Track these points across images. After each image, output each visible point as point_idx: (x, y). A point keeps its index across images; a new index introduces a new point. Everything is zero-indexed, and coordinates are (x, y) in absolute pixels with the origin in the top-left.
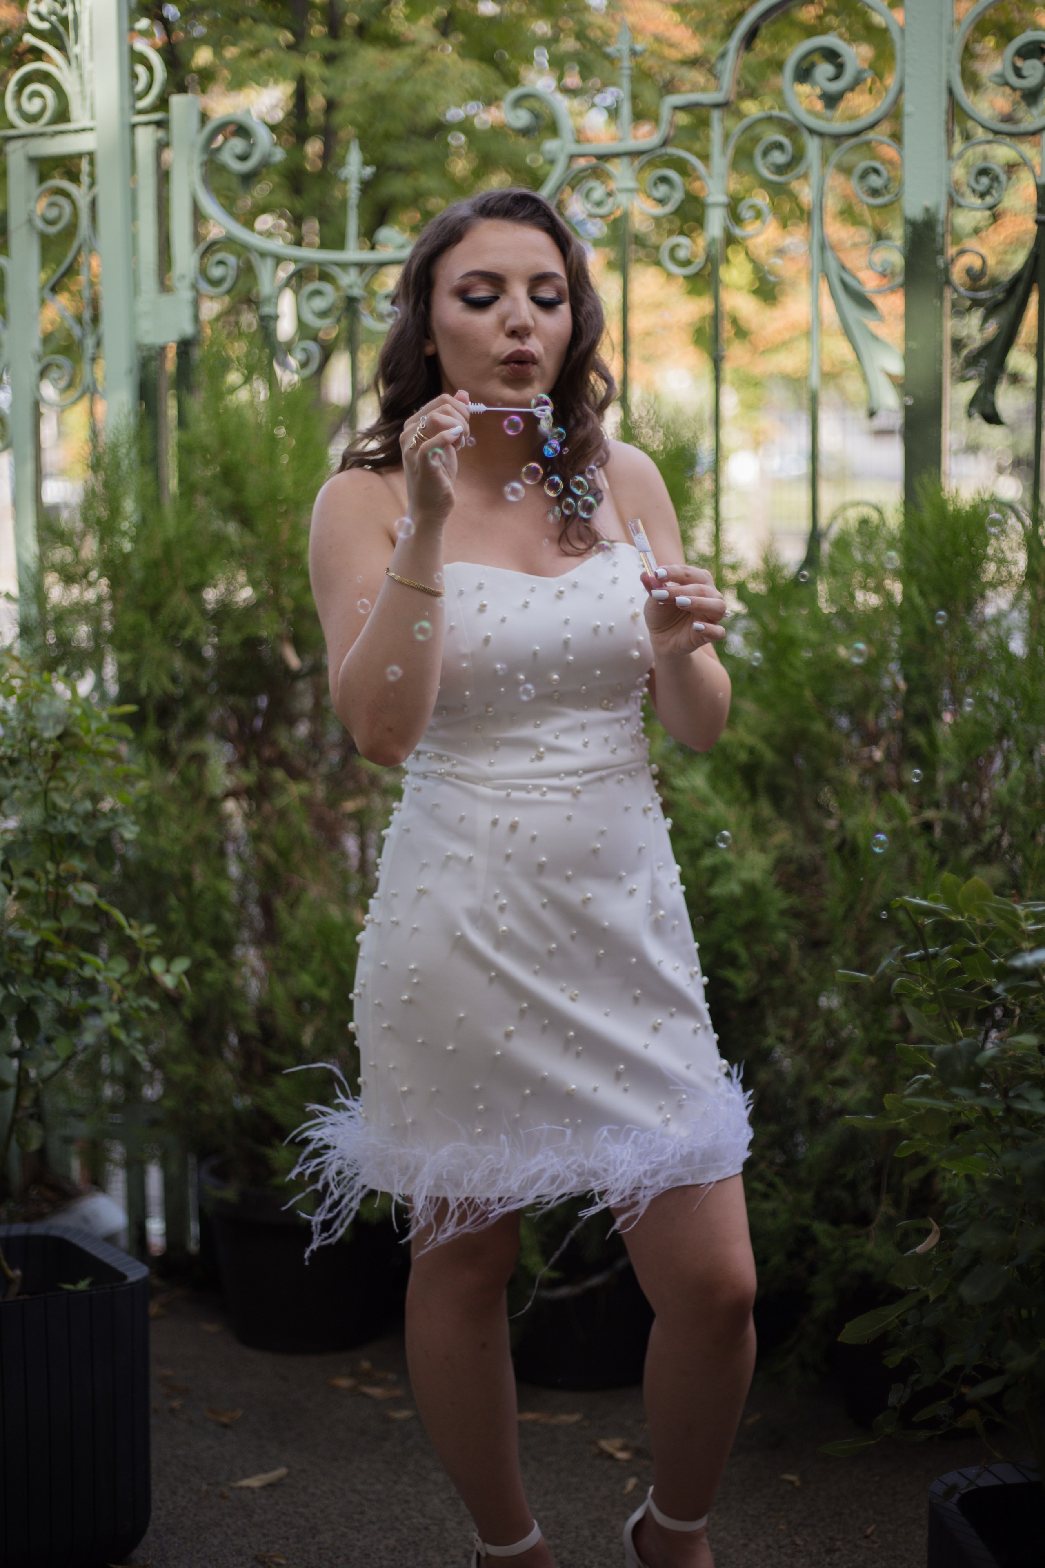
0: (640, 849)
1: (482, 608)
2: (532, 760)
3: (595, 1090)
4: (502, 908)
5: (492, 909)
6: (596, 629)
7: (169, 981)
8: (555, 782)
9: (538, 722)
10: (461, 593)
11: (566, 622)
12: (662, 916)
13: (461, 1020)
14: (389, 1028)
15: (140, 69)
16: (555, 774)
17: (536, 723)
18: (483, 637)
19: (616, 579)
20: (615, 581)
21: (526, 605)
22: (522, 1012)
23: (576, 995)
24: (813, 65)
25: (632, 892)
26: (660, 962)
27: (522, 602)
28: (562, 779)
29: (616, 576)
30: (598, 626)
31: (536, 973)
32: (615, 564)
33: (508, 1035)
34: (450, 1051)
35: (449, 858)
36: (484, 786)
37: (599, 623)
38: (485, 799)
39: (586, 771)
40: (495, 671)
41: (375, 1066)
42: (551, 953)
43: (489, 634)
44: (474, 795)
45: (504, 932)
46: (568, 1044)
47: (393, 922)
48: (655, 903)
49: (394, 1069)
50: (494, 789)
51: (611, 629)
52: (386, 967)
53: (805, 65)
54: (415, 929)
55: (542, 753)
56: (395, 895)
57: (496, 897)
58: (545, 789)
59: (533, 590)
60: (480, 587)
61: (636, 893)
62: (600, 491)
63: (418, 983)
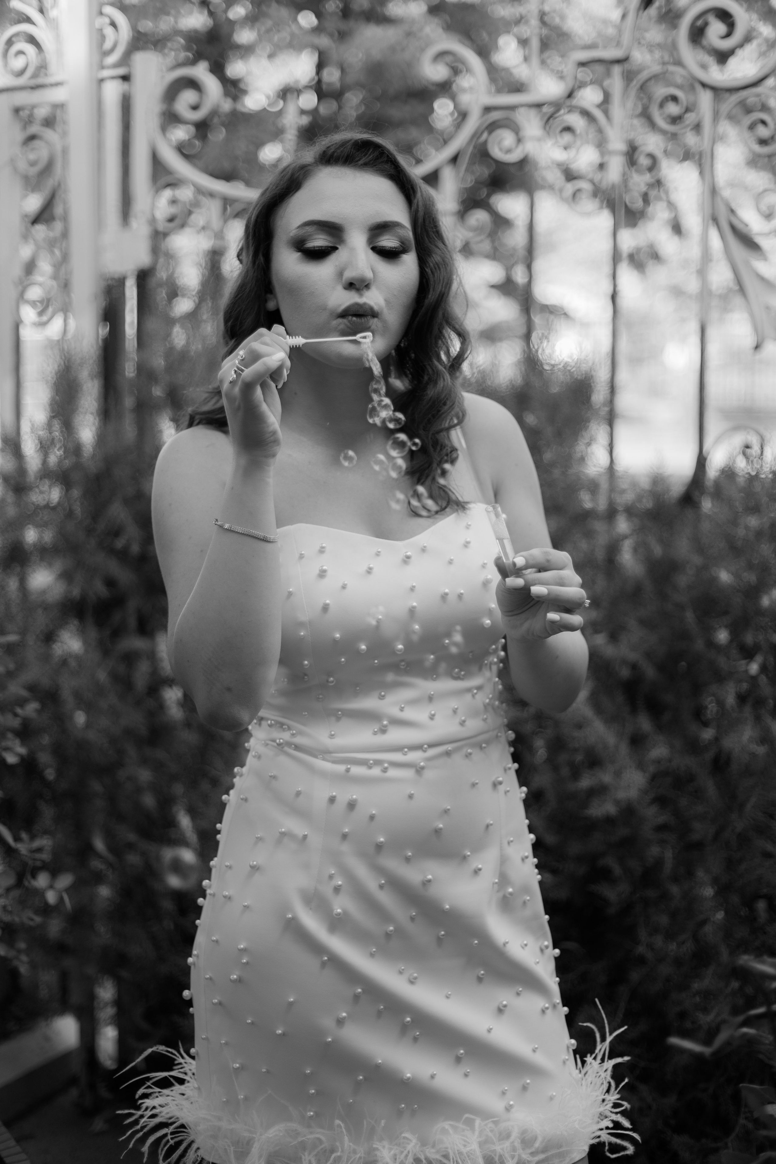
0: (488, 826)
1: (322, 574)
2: (375, 733)
3: (433, 1077)
4: (337, 890)
5: (327, 890)
6: (444, 597)
7: (51, 897)
8: (397, 757)
9: (383, 693)
10: (301, 556)
11: (412, 589)
12: (511, 894)
13: (291, 1004)
14: (220, 1003)
16: (399, 749)
17: (380, 694)
18: (321, 605)
19: (468, 543)
20: (467, 545)
21: (369, 571)
22: (356, 998)
23: (416, 978)
25: (477, 872)
26: (505, 944)
27: (365, 568)
28: (405, 754)
29: (468, 540)
30: (446, 594)
31: (372, 955)
32: (468, 527)
33: (340, 1022)
34: (280, 1035)
35: (283, 834)
36: (324, 759)
37: (447, 591)
38: (323, 774)
39: (431, 746)
40: (335, 641)
41: (207, 1039)
42: (388, 936)
43: (328, 601)
44: (311, 769)
45: (339, 914)
46: (404, 1029)
47: (225, 897)
48: (504, 880)
49: (226, 1044)
50: (333, 763)
51: (460, 596)
52: (217, 941)
54: (246, 907)
55: (386, 726)
56: (230, 867)
57: (331, 877)
58: (386, 765)
59: (378, 554)
60: (322, 551)
61: (481, 872)
62: (456, 450)
63: (247, 963)
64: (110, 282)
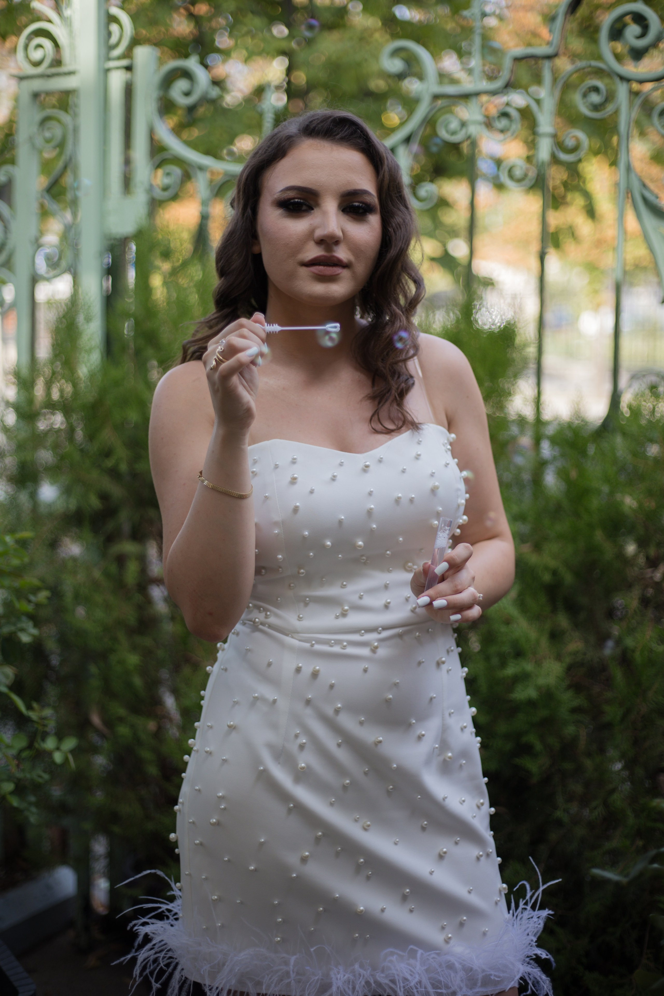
0: (431, 699)
1: (294, 481)
2: (337, 617)
3: (383, 910)
4: (302, 747)
5: (294, 748)
6: (398, 501)
7: (58, 757)
8: (356, 637)
9: (345, 583)
10: (276, 467)
11: (370, 494)
12: (450, 758)
13: (262, 844)
14: (201, 844)
15: (114, 28)
16: (356, 630)
17: (342, 584)
18: (292, 507)
19: (419, 455)
20: (418, 457)
21: (334, 479)
22: (318, 840)
23: (369, 826)
24: (625, 25)
25: (420, 737)
26: (444, 799)
27: (330, 476)
28: (362, 635)
29: (419, 453)
30: (399, 498)
31: (332, 804)
32: (419, 443)
33: (304, 860)
34: (252, 870)
35: (256, 698)
36: (292, 637)
37: (400, 495)
38: (292, 649)
39: (385, 628)
40: (304, 538)
41: (189, 875)
42: (345, 788)
43: (298, 504)
44: (282, 644)
45: (303, 768)
46: (359, 868)
47: (207, 752)
48: (444, 745)
49: (206, 879)
50: (300, 640)
51: (412, 500)
52: (199, 790)
53: (618, 26)
54: (225, 761)
55: (347, 611)
56: (211, 727)
57: (297, 736)
58: (345, 644)
59: (341, 464)
60: (294, 461)
61: (424, 738)
62: (413, 377)
63: (225, 809)
64: (112, 242)
